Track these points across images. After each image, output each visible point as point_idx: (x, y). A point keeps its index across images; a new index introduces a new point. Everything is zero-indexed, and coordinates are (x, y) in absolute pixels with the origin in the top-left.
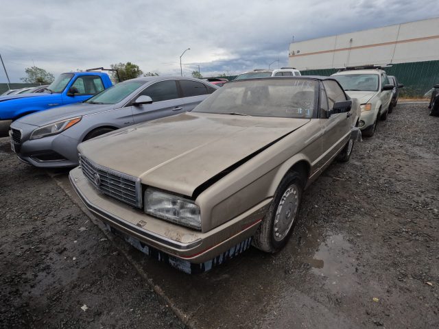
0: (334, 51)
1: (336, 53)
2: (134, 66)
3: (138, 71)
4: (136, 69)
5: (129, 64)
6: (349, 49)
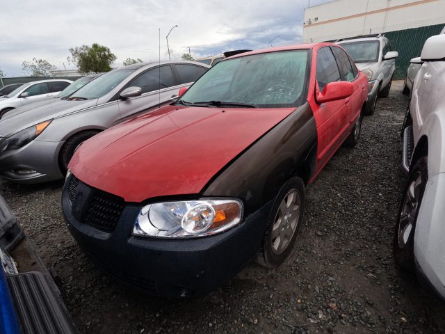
1: (368, 16)
2: (104, 49)
3: (110, 55)
4: (107, 53)
5: (95, 46)
6: (387, 10)
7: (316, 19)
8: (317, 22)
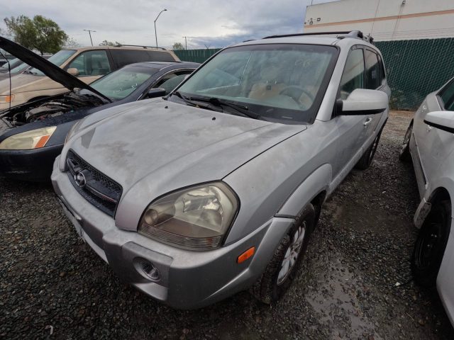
0: (374, 20)
1: (376, 23)
3: (60, 32)
4: (55, 30)
5: (39, 19)
6: (399, 17)
7: (319, 19)
8: (319, 23)
